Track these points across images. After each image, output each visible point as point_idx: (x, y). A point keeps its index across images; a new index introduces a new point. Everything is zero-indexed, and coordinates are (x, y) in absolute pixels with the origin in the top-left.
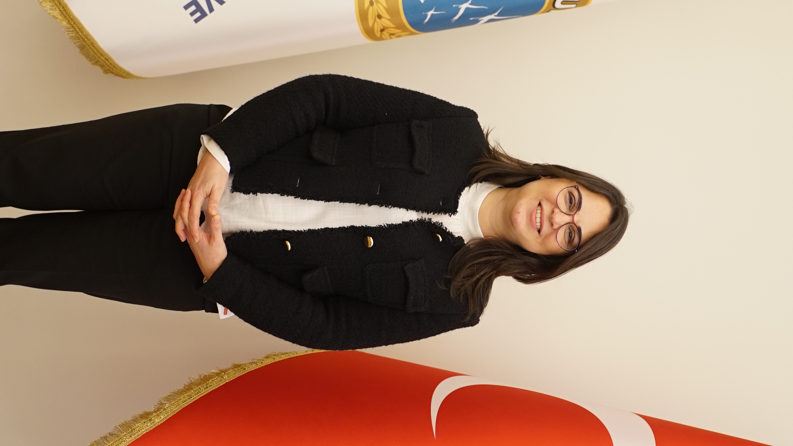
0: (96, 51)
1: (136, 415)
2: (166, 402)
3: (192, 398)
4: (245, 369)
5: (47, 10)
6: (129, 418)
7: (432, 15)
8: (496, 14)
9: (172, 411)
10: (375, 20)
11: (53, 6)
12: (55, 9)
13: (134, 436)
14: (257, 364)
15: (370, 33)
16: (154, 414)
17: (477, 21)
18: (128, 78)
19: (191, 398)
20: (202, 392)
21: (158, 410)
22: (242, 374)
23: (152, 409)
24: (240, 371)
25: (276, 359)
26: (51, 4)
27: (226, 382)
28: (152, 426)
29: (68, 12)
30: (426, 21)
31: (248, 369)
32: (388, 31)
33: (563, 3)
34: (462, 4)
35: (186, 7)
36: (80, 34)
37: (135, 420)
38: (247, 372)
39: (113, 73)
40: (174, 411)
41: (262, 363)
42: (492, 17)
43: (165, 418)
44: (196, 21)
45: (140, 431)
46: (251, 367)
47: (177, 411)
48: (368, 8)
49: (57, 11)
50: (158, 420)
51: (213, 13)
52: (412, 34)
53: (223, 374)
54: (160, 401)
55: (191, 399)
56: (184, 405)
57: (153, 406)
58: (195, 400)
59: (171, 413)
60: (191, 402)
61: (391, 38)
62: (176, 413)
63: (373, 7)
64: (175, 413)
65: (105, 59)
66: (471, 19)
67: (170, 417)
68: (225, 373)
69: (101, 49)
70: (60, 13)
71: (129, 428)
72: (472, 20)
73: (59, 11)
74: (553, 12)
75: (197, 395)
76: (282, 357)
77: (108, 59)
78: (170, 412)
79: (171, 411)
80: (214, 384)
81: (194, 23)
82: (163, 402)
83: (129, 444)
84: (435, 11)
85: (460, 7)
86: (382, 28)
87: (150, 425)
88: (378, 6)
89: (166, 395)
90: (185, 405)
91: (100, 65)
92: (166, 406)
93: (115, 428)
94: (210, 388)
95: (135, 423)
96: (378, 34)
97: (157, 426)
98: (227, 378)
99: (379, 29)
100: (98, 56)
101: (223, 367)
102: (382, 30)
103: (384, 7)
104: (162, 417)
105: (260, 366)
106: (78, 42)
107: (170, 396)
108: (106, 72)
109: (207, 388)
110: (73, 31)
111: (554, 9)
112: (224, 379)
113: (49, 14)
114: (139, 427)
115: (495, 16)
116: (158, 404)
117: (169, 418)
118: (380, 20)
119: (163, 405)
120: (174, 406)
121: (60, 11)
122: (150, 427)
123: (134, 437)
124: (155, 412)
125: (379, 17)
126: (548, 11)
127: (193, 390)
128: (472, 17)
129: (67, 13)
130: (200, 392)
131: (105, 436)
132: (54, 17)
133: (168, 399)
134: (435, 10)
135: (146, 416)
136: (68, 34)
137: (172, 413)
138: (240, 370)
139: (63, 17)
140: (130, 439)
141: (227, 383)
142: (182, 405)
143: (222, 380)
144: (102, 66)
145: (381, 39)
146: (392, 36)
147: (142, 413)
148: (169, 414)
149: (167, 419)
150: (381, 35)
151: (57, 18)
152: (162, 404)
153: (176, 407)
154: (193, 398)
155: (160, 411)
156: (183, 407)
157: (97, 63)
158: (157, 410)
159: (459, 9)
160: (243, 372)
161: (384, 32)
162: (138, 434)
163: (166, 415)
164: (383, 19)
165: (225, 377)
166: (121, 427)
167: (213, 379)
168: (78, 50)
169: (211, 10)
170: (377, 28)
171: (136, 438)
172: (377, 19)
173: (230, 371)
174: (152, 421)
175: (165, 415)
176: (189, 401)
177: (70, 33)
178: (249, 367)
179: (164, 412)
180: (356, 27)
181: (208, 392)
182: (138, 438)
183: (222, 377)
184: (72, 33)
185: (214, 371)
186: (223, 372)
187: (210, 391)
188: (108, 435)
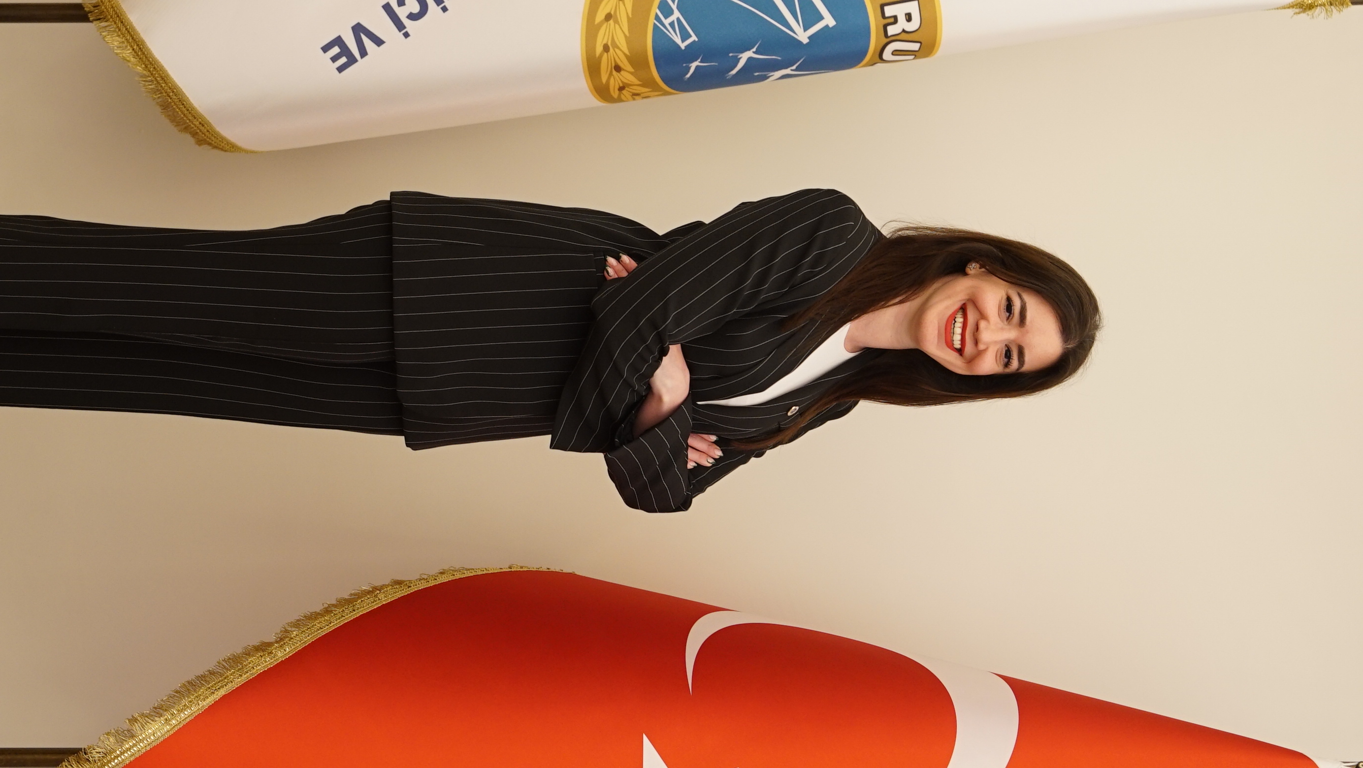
0: (186, 112)
1: (249, 646)
2: (294, 629)
3: (332, 624)
4: (410, 587)
5: (113, 49)
6: (239, 650)
7: (697, 67)
8: (794, 67)
9: (302, 642)
10: (611, 74)
11: (123, 42)
12: (126, 47)
13: (245, 674)
14: (428, 580)
15: (602, 92)
16: (276, 645)
17: (765, 78)
18: (233, 152)
19: (330, 623)
20: (347, 617)
21: (281, 640)
22: (406, 594)
23: (272, 639)
24: (403, 590)
25: (455, 575)
26: (120, 40)
27: (381, 604)
28: (272, 662)
29: (146, 53)
30: (688, 76)
31: (415, 586)
32: (631, 90)
33: (894, 53)
34: (742, 52)
35: (326, 49)
36: (163, 85)
37: (248, 653)
38: (414, 591)
39: (210, 144)
40: (306, 641)
41: (436, 579)
42: (788, 71)
43: (291, 650)
44: (341, 69)
45: (255, 668)
46: (419, 584)
47: (310, 642)
48: (601, 56)
49: (129, 50)
50: (281, 654)
51: (366, 58)
52: (666, 93)
53: (378, 592)
54: (285, 628)
55: (330, 625)
56: (319, 633)
57: (274, 634)
58: (336, 627)
59: (300, 645)
60: (330, 630)
61: (634, 99)
62: (308, 644)
63: (609, 53)
64: (306, 645)
65: (200, 123)
66: (756, 74)
67: (298, 649)
68: (380, 591)
69: (193, 108)
70: (133, 53)
71: (239, 664)
72: (758, 75)
73: (131, 51)
74: (880, 66)
75: (338, 621)
76: (464, 573)
77: (204, 123)
78: (300, 643)
79: (300, 641)
80: (365, 605)
81: (337, 72)
82: (290, 629)
83: (239, 686)
84: (701, 62)
85: (739, 57)
86: (621, 85)
87: (269, 661)
88: (616, 53)
89: (294, 618)
90: (321, 633)
91: (190, 133)
92: (293, 634)
93: (217, 664)
94: (358, 611)
95: (248, 657)
96: (615, 94)
97: (279, 662)
98: (384, 599)
99: (617, 87)
100: (189, 120)
101: (378, 583)
102: (621, 89)
103: (625, 54)
104: (288, 649)
105: (432, 583)
106: (159, 98)
107: (298, 620)
108: (200, 142)
109: (354, 611)
110: (152, 81)
111: (883, 62)
112: (379, 599)
113: (117, 54)
114: (253, 662)
115: (792, 70)
116: (281, 632)
117: (298, 651)
118: (618, 73)
119: (289, 633)
120: (304, 634)
121: (133, 49)
122: (269, 662)
123: (245, 676)
124: (277, 642)
125: (618, 69)
126: (872, 64)
127: (333, 613)
128: (756, 72)
129: (144, 53)
130: (344, 617)
131: (202, 675)
132: (124, 59)
133: (297, 624)
134: (701, 60)
135: (263, 648)
136: (145, 85)
137: (302, 644)
138: (402, 588)
139: (136, 60)
140: (239, 680)
141: (383, 604)
142: (317, 633)
143: (376, 601)
144: (194, 134)
145: (619, 100)
146: (636, 97)
147: (258, 644)
148: (298, 645)
149: (295, 652)
150: (619, 96)
151: (129, 61)
152: (286, 631)
153: (308, 636)
154: (334, 624)
155: (285, 641)
156: (319, 636)
157: (186, 129)
158: (279, 639)
159: (738, 60)
160: (407, 590)
161: (624, 92)
162: (251, 672)
163: (293, 647)
164: (622, 72)
165: (381, 596)
166: (227, 662)
167: (363, 599)
168: (158, 109)
169: (363, 53)
170: (614, 85)
171: (249, 679)
172: (614, 72)
173: (388, 589)
174: (273, 655)
175: (291, 647)
176: (327, 629)
177: (147, 83)
178: (416, 585)
179: (291, 643)
180: (582, 83)
181: (356, 617)
182: (251, 678)
183: (376, 596)
184: (150, 83)
185: (365, 588)
186: (378, 589)
187: (358, 616)
188: (206, 673)
